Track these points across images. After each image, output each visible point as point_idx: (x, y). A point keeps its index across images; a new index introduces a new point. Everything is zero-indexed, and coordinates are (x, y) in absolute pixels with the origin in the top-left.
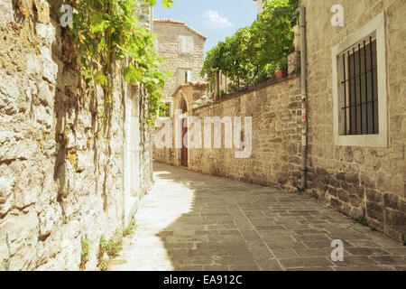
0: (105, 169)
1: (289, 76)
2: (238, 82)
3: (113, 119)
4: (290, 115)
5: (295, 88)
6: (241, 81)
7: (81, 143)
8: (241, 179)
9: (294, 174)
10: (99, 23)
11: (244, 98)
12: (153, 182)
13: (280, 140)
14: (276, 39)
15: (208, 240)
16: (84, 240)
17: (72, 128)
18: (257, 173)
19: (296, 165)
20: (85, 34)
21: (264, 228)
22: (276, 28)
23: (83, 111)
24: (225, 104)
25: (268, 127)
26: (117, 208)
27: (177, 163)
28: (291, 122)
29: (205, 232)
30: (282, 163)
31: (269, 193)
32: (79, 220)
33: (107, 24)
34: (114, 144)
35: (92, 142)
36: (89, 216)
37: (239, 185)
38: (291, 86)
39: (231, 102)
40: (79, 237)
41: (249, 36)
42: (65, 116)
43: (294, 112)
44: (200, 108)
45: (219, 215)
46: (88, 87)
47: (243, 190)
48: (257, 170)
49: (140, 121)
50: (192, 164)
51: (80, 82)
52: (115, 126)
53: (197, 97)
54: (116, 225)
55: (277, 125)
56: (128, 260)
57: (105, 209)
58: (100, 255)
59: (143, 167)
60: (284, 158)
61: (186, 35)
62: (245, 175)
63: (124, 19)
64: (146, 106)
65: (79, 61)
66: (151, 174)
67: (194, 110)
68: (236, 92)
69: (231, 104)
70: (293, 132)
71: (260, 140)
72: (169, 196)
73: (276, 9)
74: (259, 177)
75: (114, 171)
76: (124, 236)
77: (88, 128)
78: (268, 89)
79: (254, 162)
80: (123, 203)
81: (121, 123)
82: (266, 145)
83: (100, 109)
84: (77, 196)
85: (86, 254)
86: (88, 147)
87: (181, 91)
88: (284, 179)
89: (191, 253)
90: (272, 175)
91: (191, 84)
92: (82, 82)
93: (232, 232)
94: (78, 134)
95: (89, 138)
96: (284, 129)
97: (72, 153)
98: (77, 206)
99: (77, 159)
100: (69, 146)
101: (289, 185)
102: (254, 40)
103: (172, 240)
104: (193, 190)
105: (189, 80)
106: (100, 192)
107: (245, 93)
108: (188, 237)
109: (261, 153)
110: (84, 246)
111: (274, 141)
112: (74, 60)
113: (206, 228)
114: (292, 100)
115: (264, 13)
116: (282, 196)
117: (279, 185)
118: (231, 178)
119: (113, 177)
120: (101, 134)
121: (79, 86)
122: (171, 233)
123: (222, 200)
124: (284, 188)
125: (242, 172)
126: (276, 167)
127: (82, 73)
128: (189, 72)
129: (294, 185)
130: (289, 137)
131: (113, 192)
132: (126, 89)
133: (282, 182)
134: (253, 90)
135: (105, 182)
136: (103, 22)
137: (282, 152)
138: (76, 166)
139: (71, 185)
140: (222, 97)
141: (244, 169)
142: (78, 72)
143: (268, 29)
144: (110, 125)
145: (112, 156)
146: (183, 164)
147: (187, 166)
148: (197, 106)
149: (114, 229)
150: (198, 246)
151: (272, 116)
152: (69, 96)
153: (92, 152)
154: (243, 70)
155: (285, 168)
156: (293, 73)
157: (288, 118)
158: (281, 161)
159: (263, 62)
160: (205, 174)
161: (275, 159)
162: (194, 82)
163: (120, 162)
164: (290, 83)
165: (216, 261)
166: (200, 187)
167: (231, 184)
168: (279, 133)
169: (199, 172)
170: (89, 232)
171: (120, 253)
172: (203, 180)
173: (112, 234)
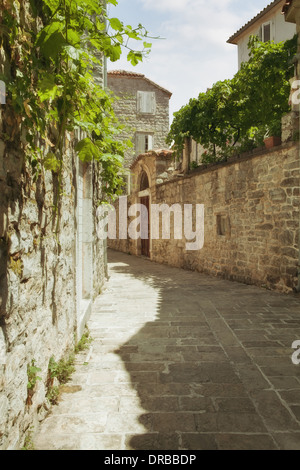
0: (54, 272)
1: (283, 145)
2: (214, 151)
3: (63, 207)
4: (283, 195)
5: (291, 160)
6: (218, 149)
7: (27, 245)
8: (219, 274)
9: (288, 271)
10: (51, 89)
11: (223, 172)
12: (108, 278)
13: (270, 227)
14: (265, 94)
15: (183, 361)
16: (31, 368)
17: (16, 227)
18: (239, 267)
19: (291, 259)
20: (32, 103)
21: (254, 344)
22: (266, 80)
23: (29, 203)
24: (198, 179)
25: (254, 209)
26: (68, 319)
27: (136, 251)
28: (285, 204)
29: (178, 349)
30: (273, 256)
31: (256, 294)
32: (25, 343)
33: (60, 89)
34: (65, 238)
35: (38, 241)
36: (36, 335)
37: (216, 282)
38: (286, 157)
39: (206, 176)
40: (25, 365)
41: (229, 91)
42: (7, 213)
43: (289, 191)
44: (165, 183)
45: (194, 324)
46: (34, 171)
47: (223, 290)
48: (240, 264)
49: (93, 204)
50: (156, 254)
51: (24, 164)
52: (66, 215)
53: (161, 169)
54: (67, 340)
55: (266, 207)
56: (83, 386)
57: (54, 322)
58: (49, 382)
59: (96, 261)
60: (276, 250)
61: (146, 90)
62: (224, 269)
63: (77, 77)
64: (100, 183)
65: (23, 138)
66: (106, 268)
67: (158, 186)
68: (211, 164)
69: (206, 179)
70: (288, 216)
71: (244, 225)
72: (128, 298)
73: (267, 56)
74: (242, 272)
75: (64, 272)
76: (76, 352)
77: (35, 224)
78: (255, 161)
79: (235, 254)
80: (75, 312)
81: (72, 211)
82: (252, 233)
83: (49, 198)
84: (22, 313)
85: (33, 386)
86: (35, 247)
87: (141, 162)
88: (275, 276)
89: (163, 379)
90: (260, 270)
91: (154, 153)
92: (27, 164)
93: (213, 349)
94: (23, 234)
95: (36, 237)
96: (275, 212)
97: (16, 260)
98: (22, 326)
99: (22, 267)
100: (12, 251)
101: (281, 284)
102: (235, 96)
103: (137, 359)
104: (158, 290)
105: (150, 148)
106: (49, 302)
107: (224, 166)
108: (157, 355)
109: (244, 243)
110: (32, 376)
111: (263, 227)
112: (18, 137)
113: (179, 342)
114: (287, 174)
115: (251, 61)
116: (272, 299)
117: (268, 283)
118: (205, 273)
119: (64, 280)
120: (48, 229)
121: (23, 171)
122: (135, 349)
123: (196, 303)
124: (275, 288)
125: (219, 266)
126: (265, 260)
127: (27, 153)
128: (150, 137)
129: (289, 284)
130: (283, 223)
131: (63, 299)
132: (77, 166)
133: (272, 280)
134: (235, 162)
135: (54, 288)
136: (55, 88)
137: (273, 242)
138: (21, 275)
139: (15, 301)
140: (193, 170)
141: (222, 262)
142: (22, 152)
143: (255, 83)
144: (60, 215)
145: (61, 254)
146: (143, 253)
147: (148, 255)
148: (161, 181)
149: (64, 347)
150: (171, 368)
151: (259, 196)
152: (12, 186)
153: (39, 253)
154: (221, 134)
155: (276, 262)
156: (289, 139)
157: (280, 199)
158: (270, 254)
159: (247, 125)
160: (172, 267)
161: (264, 251)
162: (158, 151)
163: (72, 260)
164: (284, 153)
165: (196, 391)
166: (167, 285)
167: (206, 281)
168: (269, 217)
169: (165, 263)
170: (36, 356)
171: (73, 376)
172: (169, 275)
173: (62, 352)
